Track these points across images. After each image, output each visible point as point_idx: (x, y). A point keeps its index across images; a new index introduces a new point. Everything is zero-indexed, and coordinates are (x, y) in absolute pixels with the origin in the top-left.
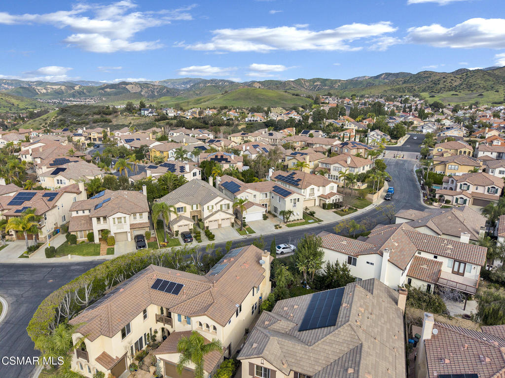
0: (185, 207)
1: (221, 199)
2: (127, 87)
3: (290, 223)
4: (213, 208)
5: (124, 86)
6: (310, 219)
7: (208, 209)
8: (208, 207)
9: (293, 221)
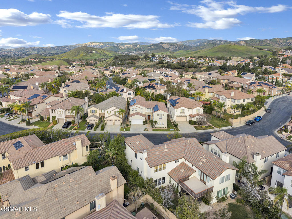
0: (96, 110)
1: (116, 108)
2: (163, 45)
3: (157, 129)
4: (110, 113)
5: (161, 45)
6: (173, 129)
7: (108, 113)
8: (108, 112)
9: (159, 128)
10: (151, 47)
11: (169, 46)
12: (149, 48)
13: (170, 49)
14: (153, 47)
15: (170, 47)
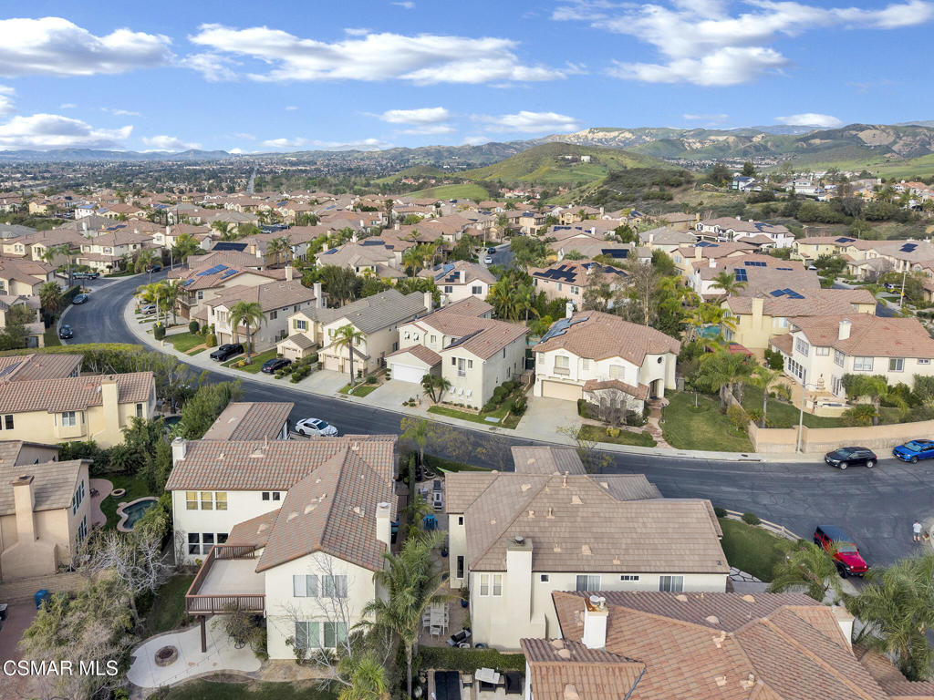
6: (498, 417)
9: (455, 405)
10: (813, 141)
11: (891, 139)
12: (800, 144)
13: (895, 148)
14: (817, 141)
15: (895, 142)
